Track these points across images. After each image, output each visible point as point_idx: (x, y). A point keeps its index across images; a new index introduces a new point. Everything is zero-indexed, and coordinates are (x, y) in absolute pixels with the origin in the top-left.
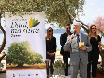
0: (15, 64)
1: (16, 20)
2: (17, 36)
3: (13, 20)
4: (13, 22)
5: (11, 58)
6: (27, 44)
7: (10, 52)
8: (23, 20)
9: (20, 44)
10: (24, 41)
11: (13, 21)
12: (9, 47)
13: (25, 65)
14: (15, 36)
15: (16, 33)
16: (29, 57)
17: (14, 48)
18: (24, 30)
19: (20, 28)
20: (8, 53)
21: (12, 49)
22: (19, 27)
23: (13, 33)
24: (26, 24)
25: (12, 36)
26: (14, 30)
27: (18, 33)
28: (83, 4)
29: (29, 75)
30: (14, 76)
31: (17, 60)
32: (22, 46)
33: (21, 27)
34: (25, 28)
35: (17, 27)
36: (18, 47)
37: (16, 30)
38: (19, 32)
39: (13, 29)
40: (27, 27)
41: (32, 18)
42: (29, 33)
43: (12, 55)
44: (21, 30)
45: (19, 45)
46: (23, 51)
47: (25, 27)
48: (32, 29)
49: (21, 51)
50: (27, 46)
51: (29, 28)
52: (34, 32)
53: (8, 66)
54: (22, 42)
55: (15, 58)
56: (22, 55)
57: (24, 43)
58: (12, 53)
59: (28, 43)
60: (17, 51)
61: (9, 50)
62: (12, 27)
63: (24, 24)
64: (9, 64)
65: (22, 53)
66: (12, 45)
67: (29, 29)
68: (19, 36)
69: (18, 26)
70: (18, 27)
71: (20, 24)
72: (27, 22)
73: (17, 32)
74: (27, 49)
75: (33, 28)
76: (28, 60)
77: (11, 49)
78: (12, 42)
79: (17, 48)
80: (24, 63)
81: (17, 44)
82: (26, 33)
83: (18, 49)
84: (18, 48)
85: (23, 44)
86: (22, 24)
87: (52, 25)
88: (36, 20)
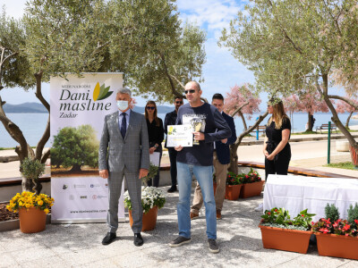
0: (66, 166)
1: (70, 86)
2: (70, 116)
3: (65, 86)
4: (63, 91)
5: (60, 155)
6: (89, 131)
7: (58, 144)
8: (82, 87)
9: (76, 130)
10: (85, 125)
11: (64, 89)
12: (56, 135)
13: (85, 168)
14: (67, 116)
15: (69, 110)
16: (92, 154)
17: (65, 138)
18: (84, 105)
19: (77, 101)
20: (54, 146)
21: (61, 140)
23: (64, 110)
24: (88, 94)
25: (63, 116)
26: (65, 104)
27: (73, 110)
28: (202, 62)
29: (92, 186)
30: (65, 188)
31: (71, 158)
32: (79, 134)
33: (79, 99)
34: (85, 101)
35: (72, 99)
36: (72, 135)
37: (70, 104)
39: (63, 102)
40: (90, 100)
41: (98, 83)
42: (93, 110)
43: (61, 150)
44: (78, 104)
45: (75, 132)
46: (82, 142)
47: (87, 99)
48: (98, 104)
49: (78, 143)
50: (90, 134)
51: (93, 102)
52: (101, 110)
53: (54, 170)
54: (79, 127)
55: (67, 156)
56: (79, 149)
57: (84, 128)
58: (62, 147)
59: (91, 128)
60: (70, 143)
61: (55, 140)
62: (61, 99)
63: (84, 94)
64: (56, 166)
65: (80, 146)
66: (61, 131)
67: (94, 104)
68: (75, 116)
69: (74, 97)
71: (77, 94)
72: (89, 91)
73: (71, 107)
74: (90, 139)
75: (100, 102)
76: (91, 158)
77: (59, 139)
78: (62, 128)
79: (71, 138)
80: (83, 165)
81: (70, 131)
82: (88, 109)
83: (73, 139)
84: (73, 137)
85: (81, 131)
86: (80, 94)
87: (146, 97)
88: (106, 87)
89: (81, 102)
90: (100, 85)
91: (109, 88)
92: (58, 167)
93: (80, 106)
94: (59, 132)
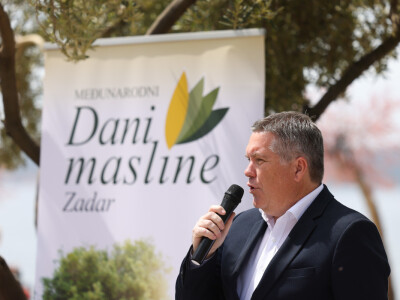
1: (99, 93)
2: (94, 206)
3: (80, 95)
4: (79, 109)
6: (145, 264)
8: (135, 93)
9: (106, 259)
10: (133, 243)
11: (81, 103)
12: (50, 276)
14: (84, 206)
15: (90, 182)
17: (74, 289)
18: (135, 163)
19: (117, 150)
22: (113, 143)
23: (78, 181)
24: (150, 120)
25: (71, 206)
26: (82, 160)
27: (103, 182)
32: (115, 275)
33: (122, 141)
35: (102, 142)
36: (96, 280)
37: (94, 160)
38: (106, 178)
39: (74, 152)
40: (156, 143)
41: (184, 78)
42: (161, 182)
44: (119, 161)
45: (103, 268)
47: (145, 142)
48: (181, 159)
50: (146, 280)
51: (162, 150)
52: (188, 181)
54: (118, 249)
57: (132, 252)
59: (151, 255)
62: (71, 143)
63: (138, 120)
66: (64, 263)
67: (166, 159)
68: (106, 205)
70: (105, 139)
71: (117, 123)
72: (153, 108)
73: (97, 173)
75: (187, 150)
78: (68, 250)
79: (93, 290)
81: (91, 261)
82: (146, 182)
83: (96, 293)
84: (97, 286)
85: (123, 263)
86: (127, 121)
88: (207, 91)
89: (126, 150)
90: (192, 84)
91: (215, 93)
93: (124, 166)
94: (58, 266)
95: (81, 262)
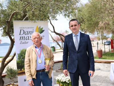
1: (24, 28)
2: (25, 43)
3: (21, 28)
4: (21, 30)
5: (22, 64)
7: (20, 58)
8: (30, 28)
12: (19, 53)
14: (23, 43)
15: (24, 40)
17: (23, 54)
19: (28, 35)
20: (18, 59)
21: (22, 56)
23: (22, 40)
24: (33, 31)
26: (22, 37)
27: (26, 40)
30: (25, 81)
35: (25, 34)
37: (24, 37)
43: (22, 61)
44: (29, 37)
58: (22, 59)
61: (19, 56)
62: (20, 34)
63: (31, 31)
64: (20, 70)
66: (21, 51)
68: (27, 43)
71: (28, 32)
73: (25, 38)
78: (22, 49)
88: (41, 28)
89: (30, 35)
90: (39, 27)
92: (21, 70)
94: (20, 52)
95: (24, 51)
